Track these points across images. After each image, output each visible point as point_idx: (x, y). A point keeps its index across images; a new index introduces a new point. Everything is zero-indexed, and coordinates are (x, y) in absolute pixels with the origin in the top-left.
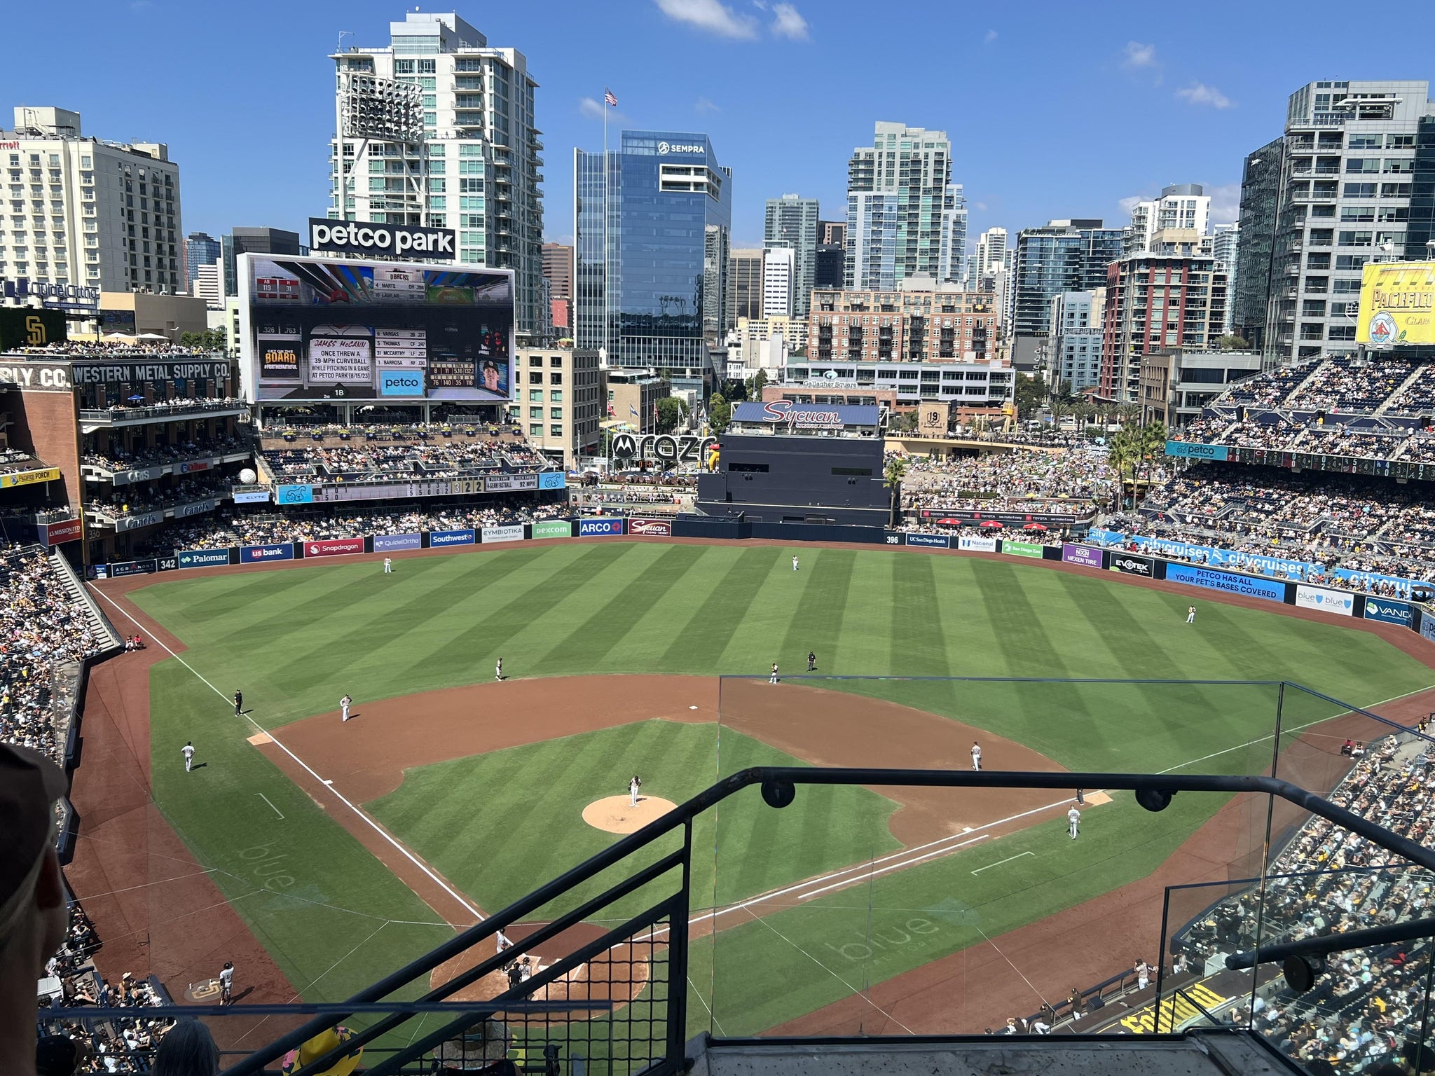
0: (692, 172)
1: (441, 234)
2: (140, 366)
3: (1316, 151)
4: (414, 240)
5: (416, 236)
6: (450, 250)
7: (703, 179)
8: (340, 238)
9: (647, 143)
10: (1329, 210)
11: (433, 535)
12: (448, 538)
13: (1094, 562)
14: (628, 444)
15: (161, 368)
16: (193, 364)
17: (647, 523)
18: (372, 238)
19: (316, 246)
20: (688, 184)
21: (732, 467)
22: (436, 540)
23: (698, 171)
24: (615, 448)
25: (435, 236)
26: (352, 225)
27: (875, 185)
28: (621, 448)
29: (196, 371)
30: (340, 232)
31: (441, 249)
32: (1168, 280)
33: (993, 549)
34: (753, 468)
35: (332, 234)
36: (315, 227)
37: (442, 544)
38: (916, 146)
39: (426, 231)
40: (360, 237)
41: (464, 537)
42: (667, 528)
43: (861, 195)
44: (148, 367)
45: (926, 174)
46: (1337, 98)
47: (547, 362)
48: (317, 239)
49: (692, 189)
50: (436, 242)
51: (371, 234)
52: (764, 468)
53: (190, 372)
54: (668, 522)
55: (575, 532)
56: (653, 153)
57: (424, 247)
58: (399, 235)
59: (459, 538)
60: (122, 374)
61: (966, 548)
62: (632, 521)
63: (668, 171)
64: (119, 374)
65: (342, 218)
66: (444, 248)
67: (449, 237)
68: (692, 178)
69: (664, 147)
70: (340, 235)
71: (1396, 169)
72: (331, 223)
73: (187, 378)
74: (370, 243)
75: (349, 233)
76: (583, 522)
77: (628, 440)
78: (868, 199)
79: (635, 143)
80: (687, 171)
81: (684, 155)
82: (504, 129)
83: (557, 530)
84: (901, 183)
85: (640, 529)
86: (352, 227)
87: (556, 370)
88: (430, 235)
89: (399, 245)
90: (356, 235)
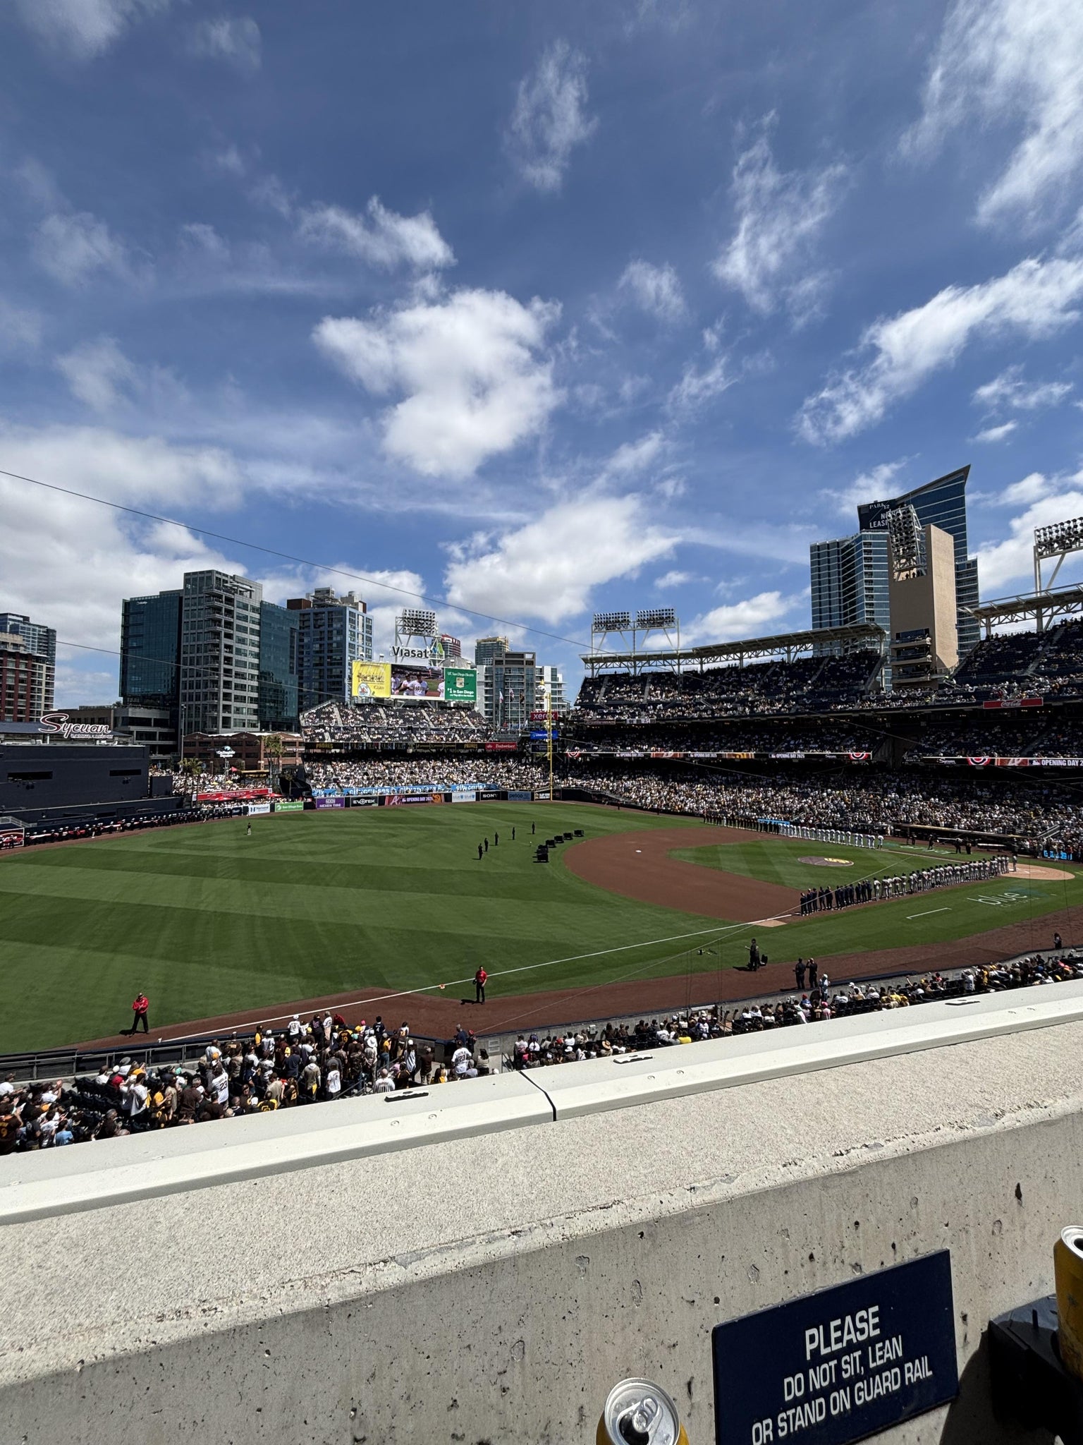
13: (340, 805)
21: (12, 776)
32: (17, 666)
33: (268, 811)
34: (35, 775)
46: (224, 581)
52: (47, 775)
61: (253, 813)
71: (254, 622)
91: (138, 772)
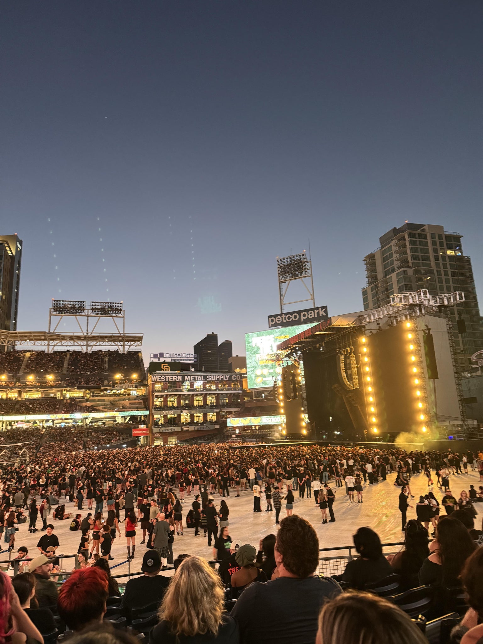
1: (320, 309)
2: (188, 376)
4: (308, 314)
5: (309, 313)
6: (325, 315)
8: (279, 321)
15: (199, 377)
16: (219, 375)
18: (291, 318)
19: (270, 326)
25: (318, 311)
29: (220, 378)
31: (321, 315)
35: (276, 320)
40: (287, 318)
44: (192, 376)
48: (271, 323)
50: (318, 313)
51: (291, 316)
53: (217, 378)
57: (313, 316)
58: (302, 314)
60: (178, 379)
64: (176, 379)
65: (279, 313)
67: (324, 310)
72: (275, 316)
73: (215, 380)
75: (282, 318)
86: (283, 316)
88: (315, 311)
89: (302, 318)
90: (285, 318)
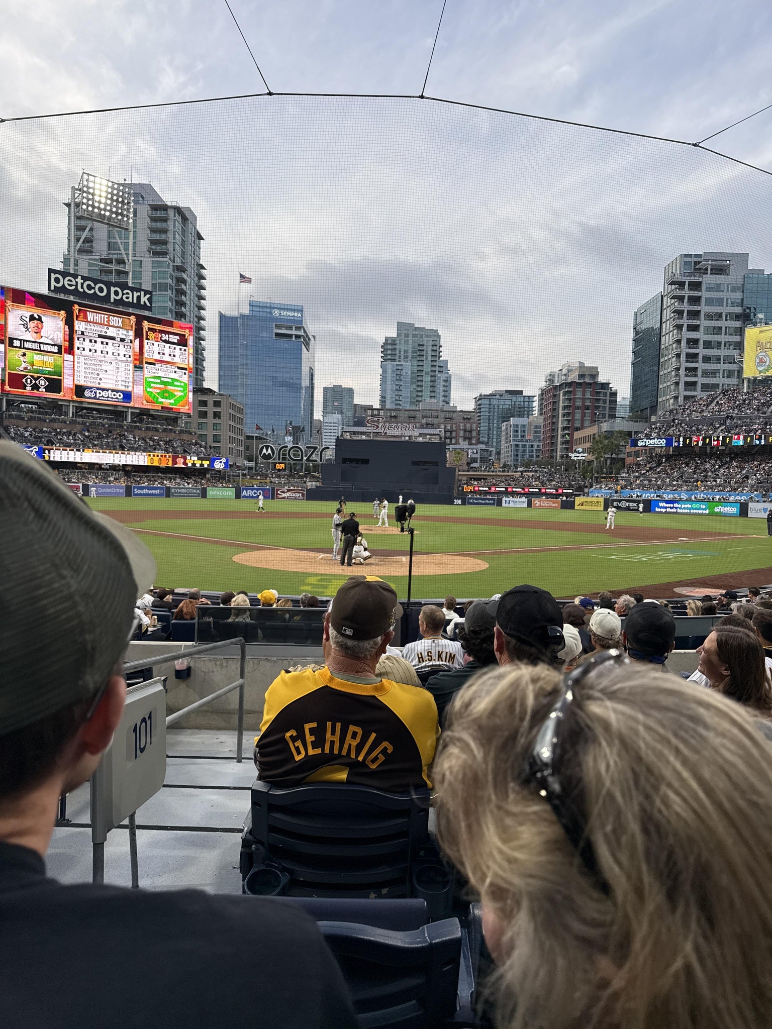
0: (294, 328)
1: (142, 293)
3: (687, 293)
5: (125, 292)
6: (148, 304)
7: (301, 333)
8: (70, 285)
9: (265, 310)
10: (695, 328)
11: (135, 487)
12: (145, 491)
14: (269, 451)
17: (288, 491)
18: (94, 288)
19: (52, 288)
20: (290, 336)
21: (344, 461)
22: (136, 491)
23: (298, 328)
24: (260, 454)
25: (139, 294)
26: (80, 277)
27: (397, 357)
28: (264, 453)
30: (69, 280)
31: (142, 303)
32: (584, 395)
33: (525, 505)
34: (357, 461)
35: (66, 282)
36: (52, 274)
37: (140, 495)
38: (421, 336)
39: (133, 290)
40: (85, 286)
41: (157, 492)
42: (303, 494)
43: (389, 363)
45: (427, 353)
46: (696, 263)
47: (210, 403)
48: (53, 283)
49: (294, 339)
50: (139, 298)
51: (93, 285)
52: (366, 461)
54: (304, 491)
55: (238, 496)
56: (268, 315)
57: (131, 300)
58: (113, 289)
59: (153, 492)
61: (507, 505)
62: (278, 490)
63: (278, 327)
65: (72, 272)
66: (145, 302)
67: (148, 296)
68: (294, 332)
69: (276, 312)
70: (70, 283)
71: (733, 304)
72: (64, 274)
74: (92, 292)
75: (77, 283)
76: (243, 489)
77: (269, 450)
78: (393, 365)
79: (258, 309)
80: (290, 328)
81: (288, 318)
82: (182, 257)
83: (225, 493)
84: (413, 358)
85: (284, 495)
86: (79, 279)
87: (217, 409)
88: (135, 293)
89: (113, 296)
90: (82, 284)
91: (436, 464)
